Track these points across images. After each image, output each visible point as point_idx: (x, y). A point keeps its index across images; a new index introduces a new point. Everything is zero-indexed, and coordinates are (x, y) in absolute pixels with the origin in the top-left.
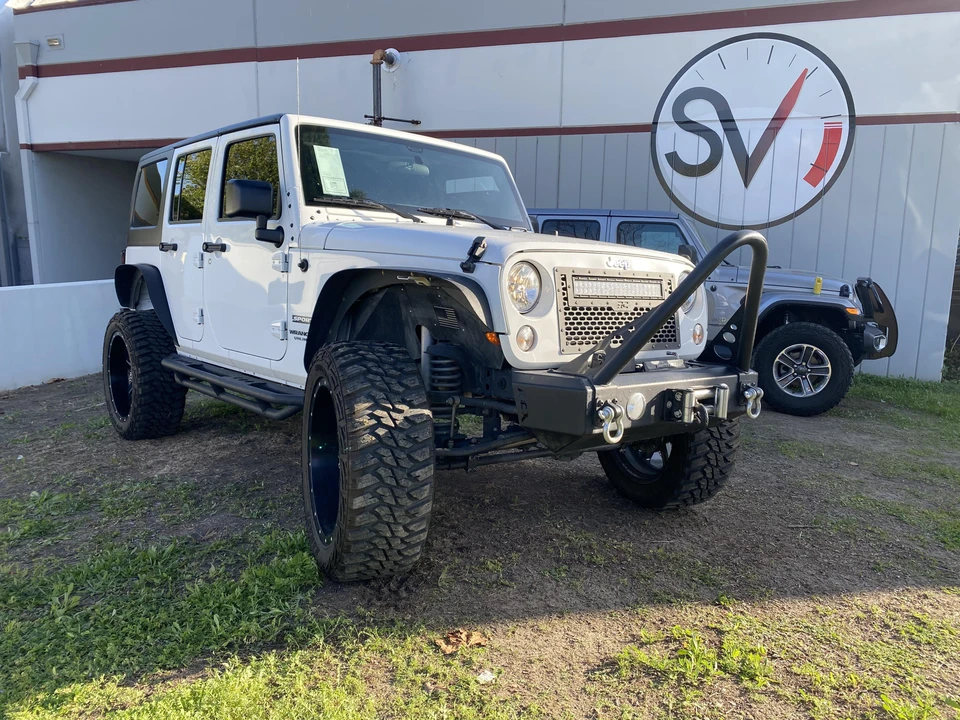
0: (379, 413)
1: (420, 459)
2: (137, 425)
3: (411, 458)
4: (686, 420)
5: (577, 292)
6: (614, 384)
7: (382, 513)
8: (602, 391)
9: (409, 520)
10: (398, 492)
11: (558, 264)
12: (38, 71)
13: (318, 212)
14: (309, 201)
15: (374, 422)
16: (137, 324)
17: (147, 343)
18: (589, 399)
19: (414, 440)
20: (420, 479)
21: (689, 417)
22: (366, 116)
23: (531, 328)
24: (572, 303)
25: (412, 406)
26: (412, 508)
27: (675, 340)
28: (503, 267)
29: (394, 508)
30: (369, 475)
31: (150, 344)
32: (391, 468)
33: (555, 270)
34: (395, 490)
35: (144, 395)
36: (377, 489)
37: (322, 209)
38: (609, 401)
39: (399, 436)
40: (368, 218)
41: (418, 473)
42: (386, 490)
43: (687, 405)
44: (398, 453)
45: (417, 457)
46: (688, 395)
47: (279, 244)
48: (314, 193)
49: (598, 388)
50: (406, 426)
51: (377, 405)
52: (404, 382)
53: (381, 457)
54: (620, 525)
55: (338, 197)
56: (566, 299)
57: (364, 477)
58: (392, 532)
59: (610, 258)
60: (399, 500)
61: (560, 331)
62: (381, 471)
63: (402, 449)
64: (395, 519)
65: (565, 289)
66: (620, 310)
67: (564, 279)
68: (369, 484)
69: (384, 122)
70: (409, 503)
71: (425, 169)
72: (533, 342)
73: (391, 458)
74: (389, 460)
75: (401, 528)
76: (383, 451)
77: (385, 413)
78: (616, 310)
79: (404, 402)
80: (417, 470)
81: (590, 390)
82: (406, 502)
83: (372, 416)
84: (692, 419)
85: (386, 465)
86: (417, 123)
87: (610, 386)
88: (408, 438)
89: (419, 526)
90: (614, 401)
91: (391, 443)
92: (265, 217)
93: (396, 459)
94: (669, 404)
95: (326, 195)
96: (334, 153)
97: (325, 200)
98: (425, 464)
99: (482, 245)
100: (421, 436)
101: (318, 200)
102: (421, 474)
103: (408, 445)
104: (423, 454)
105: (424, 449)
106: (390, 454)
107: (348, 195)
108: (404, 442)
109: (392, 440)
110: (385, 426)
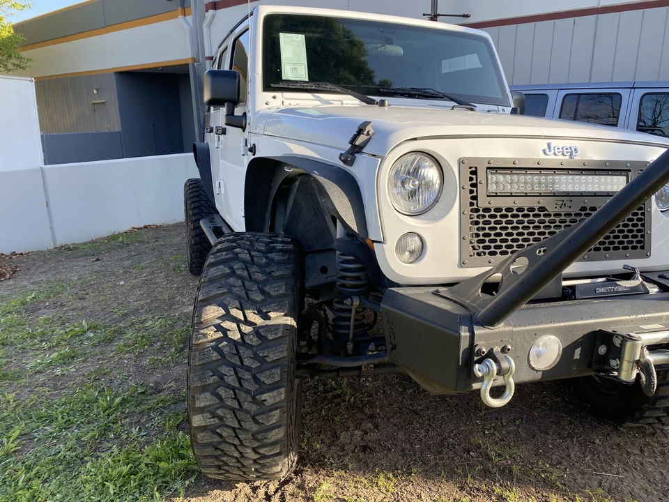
0: (227, 324)
1: (268, 382)
2: (194, 266)
3: (256, 380)
4: (624, 377)
5: (493, 188)
6: (509, 325)
7: (224, 434)
8: (486, 336)
9: (256, 444)
10: (241, 415)
11: (467, 154)
12: (215, 6)
13: (274, 97)
14: (267, 88)
15: (220, 335)
16: (195, 189)
17: (199, 204)
18: (464, 345)
19: (262, 360)
20: (267, 404)
21: (628, 374)
22: (424, 15)
23: (419, 236)
24: (483, 202)
26: (258, 432)
27: (642, 248)
28: (383, 159)
29: (237, 431)
30: (208, 394)
31: (202, 205)
32: (233, 389)
33: (461, 162)
34: (237, 413)
35: (196, 244)
36: (217, 409)
37: (278, 94)
38: (497, 349)
39: (246, 353)
40: (328, 102)
41: (264, 397)
42: (227, 411)
43: (627, 356)
44: (242, 373)
45: (263, 379)
46: (629, 344)
47: (244, 129)
48: (273, 80)
49: (479, 331)
50: (254, 341)
51: (227, 315)
52: (267, 289)
53: (221, 377)
54: (563, 438)
55: (296, 82)
56: (475, 198)
57: (203, 396)
58: (241, 453)
59: (549, 145)
60: (243, 424)
61: (462, 238)
62: (221, 391)
63: (248, 369)
64: (240, 441)
65: (474, 185)
66: (558, 210)
67: (474, 173)
68: (208, 403)
69: (439, 18)
70: (255, 428)
71: (398, 50)
72: (419, 254)
73: (234, 377)
74: (231, 379)
75: (249, 450)
76: (224, 370)
77: (234, 325)
78: (551, 210)
80: (263, 393)
81: (465, 333)
82: (250, 425)
83: (219, 328)
84: (634, 376)
85: (228, 386)
86: (467, 16)
87: (501, 327)
88: (255, 357)
89: (270, 451)
90: (504, 350)
91: (236, 361)
92: (231, 104)
93: (239, 379)
94: (602, 350)
95: (285, 81)
96: (299, 39)
97: (281, 85)
98: (275, 387)
99: (365, 133)
100: (271, 355)
101: (276, 86)
102: (269, 398)
103: (255, 365)
104: (272, 376)
105: (273, 371)
106: (232, 373)
107: (307, 79)
108: (250, 360)
109: (237, 358)
110: (230, 340)
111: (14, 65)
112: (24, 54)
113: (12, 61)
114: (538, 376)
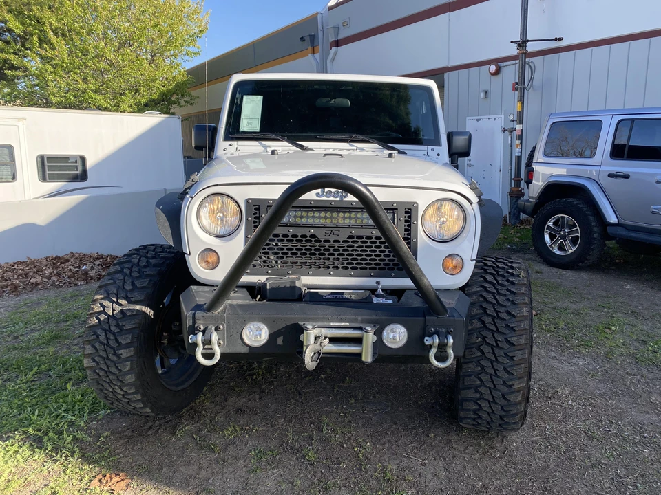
0: (106, 303)
1: (123, 342)
3: (117, 340)
7: (101, 374)
8: (204, 317)
10: (108, 362)
12: (337, 43)
15: (102, 309)
18: (189, 323)
19: (121, 328)
20: (122, 357)
22: (512, 42)
25: (130, 302)
26: (120, 376)
28: (192, 199)
29: (107, 373)
30: (90, 346)
32: (104, 345)
33: (247, 201)
34: (106, 360)
36: (95, 356)
37: (234, 143)
38: (211, 327)
39: (113, 322)
44: (109, 335)
45: (120, 340)
48: (233, 132)
50: (120, 316)
51: (107, 298)
52: (136, 282)
53: (98, 336)
57: (88, 347)
58: (113, 388)
60: (110, 368)
62: (97, 345)
63: (113, 333)
64: (110, 380)
65: (257, 218)
66: (328, 238)
67: (257, 209)
70: (117, 372)
71: (346, 102)
72: (215, 264)
73: (105, 337)
74: (102, 338)
75: (117, 387)
76: (100, 331)
77: (110, 304)
78: (322, 238)
79: (126, 298)
80: (120, 349)
81: (191, 315)
82: (114, 370)
83: (101, 305)
85: (101, 343)
86: (560, 39)
88: (118, 325)
89: (129, 389)
90: (217, 328)
91: (106, 327)
93: (107, 339)
95: (241, 132)
96: (258, 99)
97: (237, 136)
98: (127, 346)
99: (191, 180)
100: (127, 325)
101: (233, 136)
102: (124, 353)
103: (116, 330)
104: (125, 338)
105: (127, 335)
106: (104, 334)
107: (258, 130)
108: (115, 327)
109: (107, 325)
110: (106, 314)
111: (186, 102)
112: (194, 93)
113: (185, 99)
114: (245, 350)
